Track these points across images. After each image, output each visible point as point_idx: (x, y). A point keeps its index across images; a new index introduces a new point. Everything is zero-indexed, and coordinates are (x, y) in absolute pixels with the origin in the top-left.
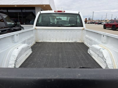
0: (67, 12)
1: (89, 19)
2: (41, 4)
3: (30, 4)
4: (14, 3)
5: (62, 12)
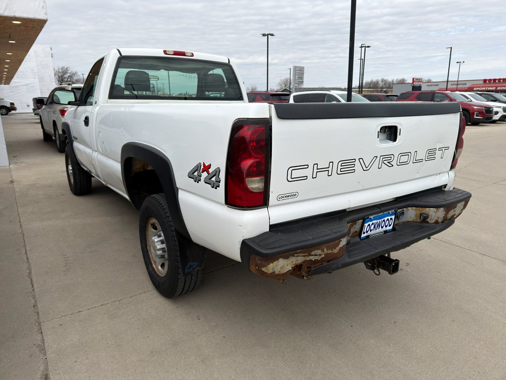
0: (197, 55)
5: (187, 55)
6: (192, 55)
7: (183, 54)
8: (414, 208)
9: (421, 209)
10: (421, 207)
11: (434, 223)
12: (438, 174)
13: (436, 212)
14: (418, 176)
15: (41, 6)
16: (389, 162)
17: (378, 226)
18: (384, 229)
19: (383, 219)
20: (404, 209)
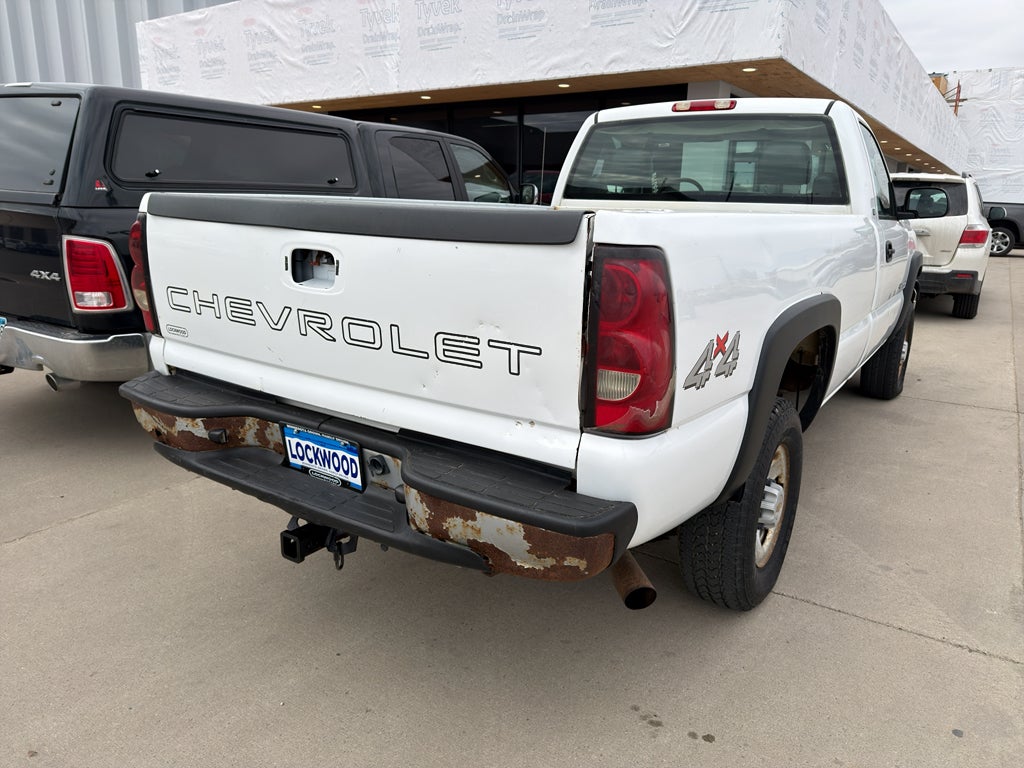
2: (723, 59)
3: (646, 67)
4: (556, 67)
5: (718, 106)
6: (733, 106)
7: (710, 106)
12: (525, 420)
14: (425, 392)
15: (776, 35)
16: (322, 329)
17: (326, 460)
18: (341, 474)
19: (332, 451)
20: (385, 456)
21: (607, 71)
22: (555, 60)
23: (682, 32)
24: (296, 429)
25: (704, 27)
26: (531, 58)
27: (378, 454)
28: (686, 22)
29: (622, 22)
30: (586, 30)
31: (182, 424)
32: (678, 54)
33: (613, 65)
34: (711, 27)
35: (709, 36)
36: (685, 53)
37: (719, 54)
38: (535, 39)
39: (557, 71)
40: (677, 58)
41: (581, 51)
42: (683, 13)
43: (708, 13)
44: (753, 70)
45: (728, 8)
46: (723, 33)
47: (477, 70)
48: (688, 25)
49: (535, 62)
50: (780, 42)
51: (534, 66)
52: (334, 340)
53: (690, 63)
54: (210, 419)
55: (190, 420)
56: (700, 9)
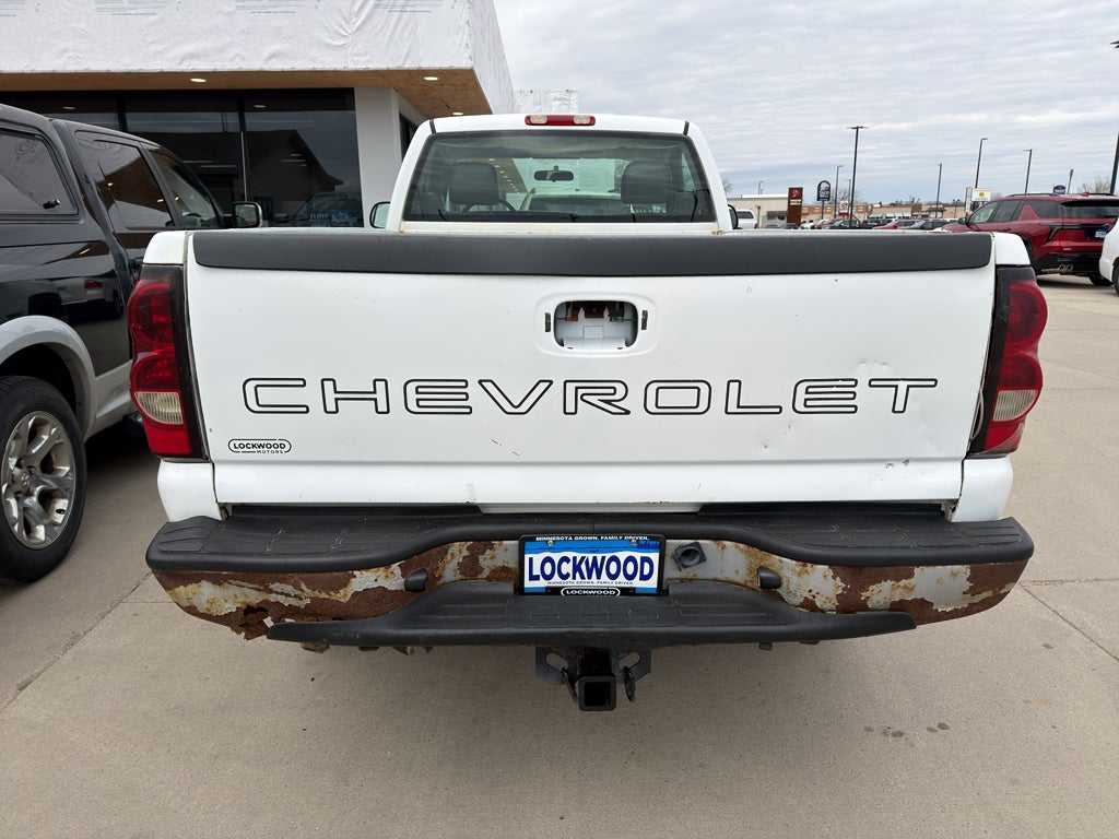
0: (605, 122)
1: (824, 194)
2: (409, 65)
3: (319, 66)
4: (193, 56)
5: (577, 122)
6: (592, 121)
7: (569, 121)
8: (742, 546)
9: (761, 554)
10: (762, 549)
11: (801, 606)
12: (898, 460)
13: (799, 574)
14: (766, 454)
15: (464, 44)
16: (608, 402)
17: (595, 568)
18: (622, 581)
19: (608, 556)
20: (700, 541)
21: (267, 67)
22: (191, 47)
23: (359, 28)
24: (551, 539)
25: (383, 27)
26: (153, 42)
27: (692, 541)
28: (361, 20)
29: (278, 9)
30: (229, 14)
31: (363, 580)
32: (355, 55)
33: (274, 59)
34: (391, 28)
35: (390, 40)
36: (366, 54)
37: (405, 60)
38: (157, 17)
39: (195, 61)
40: (356, 58)
41: (228, 39)
42: (356, 9)
43: (386, 12)
44: (435, 79)
45: (407, 9)
46: (406, 35)
47: (65, 50)
48: (364, 22)
49: (160, 47)
50: (469, 52)
51: (160, 53)
52: (627, 412)
53: (372, 66)
54: (407, 559)
55: (382, 569)
56: (376, 6)
